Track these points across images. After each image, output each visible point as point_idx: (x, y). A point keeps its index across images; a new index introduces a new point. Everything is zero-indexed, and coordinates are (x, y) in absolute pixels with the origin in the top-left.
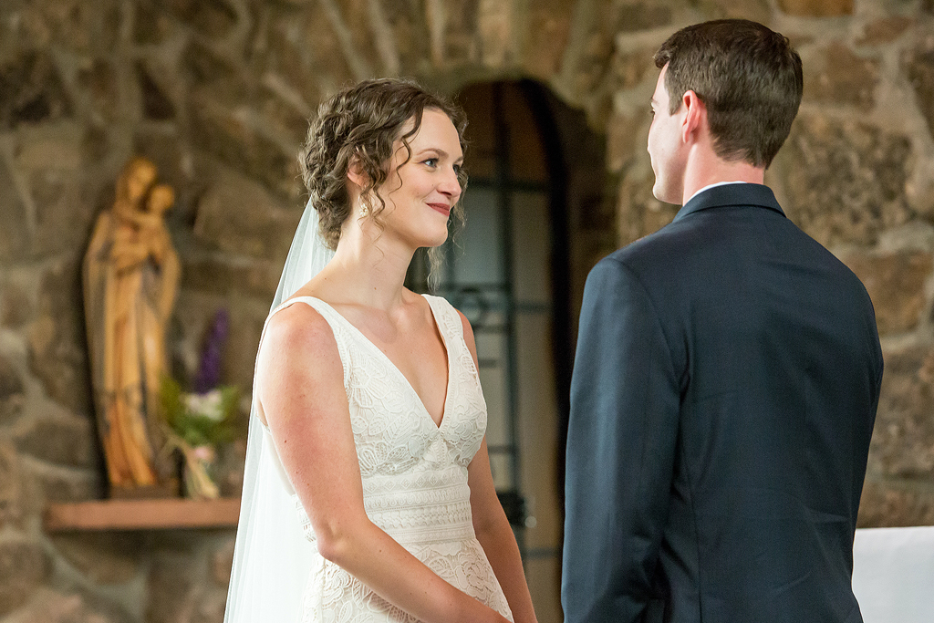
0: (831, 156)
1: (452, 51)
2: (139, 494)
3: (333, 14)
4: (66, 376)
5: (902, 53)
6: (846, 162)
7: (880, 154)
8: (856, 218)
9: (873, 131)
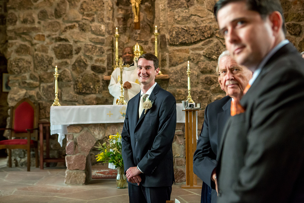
0: (41, 59)
5: (52, 46)
6: (43, 60)
7: (49, 59)
8: (44, 67)
9: (48, 56)
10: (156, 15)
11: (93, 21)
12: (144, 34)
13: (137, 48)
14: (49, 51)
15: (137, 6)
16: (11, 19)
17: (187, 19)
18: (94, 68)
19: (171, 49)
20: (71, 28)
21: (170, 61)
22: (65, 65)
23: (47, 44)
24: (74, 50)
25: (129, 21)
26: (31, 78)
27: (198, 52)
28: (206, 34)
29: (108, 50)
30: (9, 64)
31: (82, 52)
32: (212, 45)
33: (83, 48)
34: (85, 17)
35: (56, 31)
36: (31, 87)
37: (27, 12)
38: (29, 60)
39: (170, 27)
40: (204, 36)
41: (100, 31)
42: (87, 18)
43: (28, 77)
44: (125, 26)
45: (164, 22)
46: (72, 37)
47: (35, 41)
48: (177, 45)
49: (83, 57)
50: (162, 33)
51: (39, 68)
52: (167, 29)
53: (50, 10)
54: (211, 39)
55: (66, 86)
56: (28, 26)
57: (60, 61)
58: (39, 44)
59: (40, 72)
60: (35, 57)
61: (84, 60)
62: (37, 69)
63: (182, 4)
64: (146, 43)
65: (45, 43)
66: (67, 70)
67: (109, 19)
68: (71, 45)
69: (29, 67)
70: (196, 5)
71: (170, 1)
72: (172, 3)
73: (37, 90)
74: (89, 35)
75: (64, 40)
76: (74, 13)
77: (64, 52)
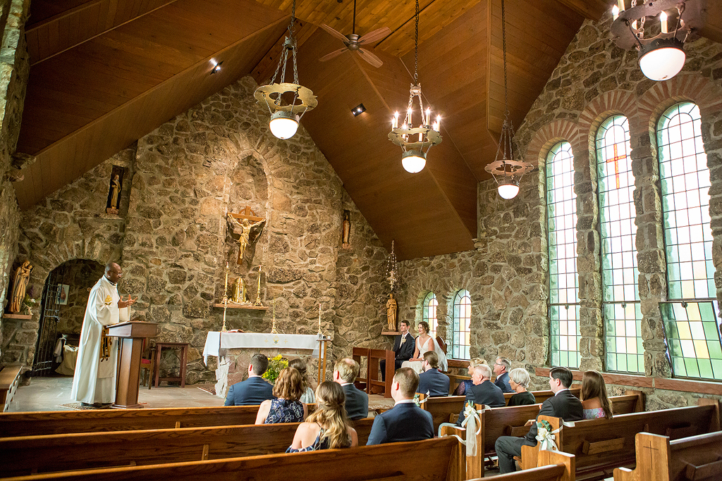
0: (155, 282)
1: (88, 255)
2: (18, 314)
5: (167, 271)
6: (157, 283)
7: (162, 283)
8: (157, 290)
9: (162, 280)
10: (256, 254)
11: (207, 253)
14: (164, 275)
16: (129, 240)
17: (283, 262)
18: (203, 295)
19: (269, 285)
20: (186, 256)
21: (267, 295)
22: (178, 290)
23: (163, 268)
24: (187, 277)
25: (232, 255)
26: (142, 299)
27: (289, 290)
28: (296, 276)
29: (218, 280)
31: (195, 278)
32: (300, 285)
33: (196, 276)
34: (199, 249)
35: (172, 258)
36: (141, 307)
37: (145, 236)
38: (144, 282)
39: (270, 267)
40: (295, 278)
41: (212, 263)
42: (202, 250)
43: (139, 298)
46: (187, 265)
47: (151, 264)
48: (274, 283)
49: (195, 284)
50: (263, 271)
51: (152, 290)
52: (267, 268)
53: (169, 238)
54: (299, 281)
55: (176, 309)
56: (146, 249)
57: (173, 285)
58: (154, 267)
59: (152, 294)
60: (149, 279)
61: (196, 287)
62: (149, 291)
63: (281, 249)
65: (161, 267)
66: (179, 294)
67: (221, 253)
68: (185, 272)
69: (143, 288)
70: (291, 252)
71: (272, 246)
72: (273, 248)
73: (147, 310)
74: (202, 265)
75: (179, 266)
76: (190, 244)
77: (178, 278)
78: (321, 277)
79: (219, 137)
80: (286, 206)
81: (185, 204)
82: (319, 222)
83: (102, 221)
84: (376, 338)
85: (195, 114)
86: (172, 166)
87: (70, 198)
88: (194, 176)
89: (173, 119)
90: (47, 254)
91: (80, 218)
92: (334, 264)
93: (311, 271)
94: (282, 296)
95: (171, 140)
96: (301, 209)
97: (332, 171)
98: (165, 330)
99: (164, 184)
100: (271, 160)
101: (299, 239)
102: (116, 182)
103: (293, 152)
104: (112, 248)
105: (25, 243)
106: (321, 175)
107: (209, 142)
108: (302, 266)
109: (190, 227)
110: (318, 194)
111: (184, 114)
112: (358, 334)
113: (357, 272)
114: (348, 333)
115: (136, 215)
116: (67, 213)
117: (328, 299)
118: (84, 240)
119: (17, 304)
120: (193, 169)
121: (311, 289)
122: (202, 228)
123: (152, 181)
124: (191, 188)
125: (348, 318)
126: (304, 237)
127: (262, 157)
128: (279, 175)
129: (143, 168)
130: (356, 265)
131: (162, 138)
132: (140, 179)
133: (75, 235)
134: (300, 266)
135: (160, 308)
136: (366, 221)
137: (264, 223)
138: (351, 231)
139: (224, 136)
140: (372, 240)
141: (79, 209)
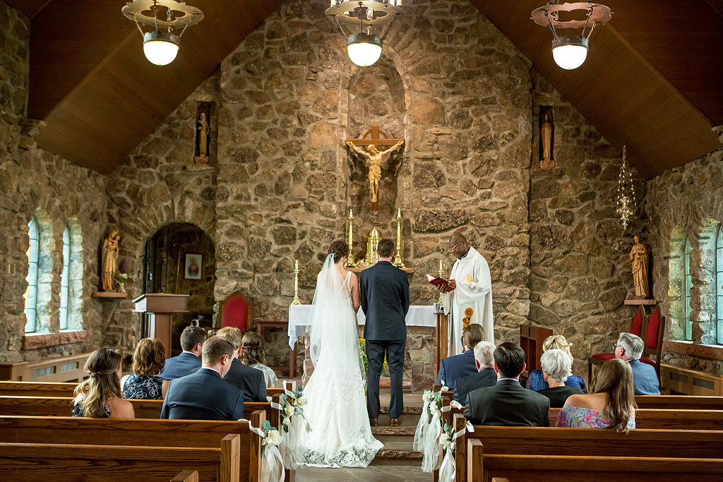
0: (257, 244)
1: (179, 218)
2: (110, 291)
3: (154, 209)
4: (96, 268)
5: (271, 229)
6: (260, 245)
7: (266, 244)
8: (261, 254)
9: (265, 241)
10: (399, 194)
11: (322, 199)
12: (382, 215)
13: (375, 233)
14: (267, 235)
15: (377, 183)
16: (221, 194)
17: (436, 201)
18: (321, 257)
19: (416, 236)
20: (295, 207)
21: (415, 251)
22: (287, 252)
23: (265, 225)
24: (297, 234)
25: (365, 199)
26: (244, 267)
28: (459, 220)
29: (339, 236)
30: (216, 249)
31: (308, 235)
33: (309, 232)
34: (312, 195)
35: (276, 210)
36: (243, 277)
37: (241, 186)
38: (243, 245)
40: (457, 223)
41: (330, 212)
42: (315, 196)
43: (240, 265)
44: (360, 206)
45: (408, 203)
46: (296, 219)
47: (250, 222)
48: (423, 232)
49: (308, 243)
50: (406, 217)
51: (254, 255)
52: (413, 213)
53: (270, 184)
54: (465, 226)
55: (287, 278)
56: (243, 203)
57: (280, 247)
58: (255, 225)
59: (255, 260)
60: (249, 241)
61: (310, 247)
62: (251, 256)
63: (432, 182)
64: (385, 227)
66: (289, 258)
67: (342, 198)
68: (294, 228)
69: (242, 253)
70: (448, 184)
71: (417, 179)
72: (419, 182)
73: (251, 281)
74: (317, 216)
75: (285, 221)
76: (299, 189)
77: (286, 236)
78: (502, 218)
79: (325, 35)
80: (436, 116)
81: (287, 137)
82: (492, 133)
83: (190, 175)
84: (614, 310)
85: (289, 11)
86: (266, 88)
87: (153, 151)
88: (296, 97)
89: (260, 24)
90: (136, 221)
91: (167, 173)
92: (524, 196)
93: (485, 210)
94: (438, 250)
95: (261, 53)
96: (460, 116)
97: (510, 48)
98: (275, 305)
99: (258, 115)
100: (406, 51)
101: (460, 163)
102: (203, 122)
103: (442, 31)
104: (205, 206)
105: (114, 211)
106: (492, 57)
107: (312, 45)
108: (468, 204)
109: (297, 168)
110: (489, 89)
111: (275, 14)
112: (578, 304)
113: (571, 204)
114: (560, 303)
115: (228, 161)
116: (151, 170)
117: (516, 250)
118: (173, 200)
119: (109, 281)
120: (295, 88)
121: (485, 237)
122: (313, 166)
123: (244, 112)
124: (293, 113)
125: (558, 279)
126: (469, 159)
127: (391, 50)
128: (421, 71)
129: (230, 98)
130: (569, 193)
131: (249, 53)
132: (227, 114)
133: (163, 194)
134: (463, 203)
135: (266, 278)
136: (582, 118)
137: (403, 146)
138: (556, 138)
139: (332, 31)
140: (596, 149)
141: (165, 163)
